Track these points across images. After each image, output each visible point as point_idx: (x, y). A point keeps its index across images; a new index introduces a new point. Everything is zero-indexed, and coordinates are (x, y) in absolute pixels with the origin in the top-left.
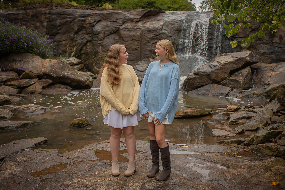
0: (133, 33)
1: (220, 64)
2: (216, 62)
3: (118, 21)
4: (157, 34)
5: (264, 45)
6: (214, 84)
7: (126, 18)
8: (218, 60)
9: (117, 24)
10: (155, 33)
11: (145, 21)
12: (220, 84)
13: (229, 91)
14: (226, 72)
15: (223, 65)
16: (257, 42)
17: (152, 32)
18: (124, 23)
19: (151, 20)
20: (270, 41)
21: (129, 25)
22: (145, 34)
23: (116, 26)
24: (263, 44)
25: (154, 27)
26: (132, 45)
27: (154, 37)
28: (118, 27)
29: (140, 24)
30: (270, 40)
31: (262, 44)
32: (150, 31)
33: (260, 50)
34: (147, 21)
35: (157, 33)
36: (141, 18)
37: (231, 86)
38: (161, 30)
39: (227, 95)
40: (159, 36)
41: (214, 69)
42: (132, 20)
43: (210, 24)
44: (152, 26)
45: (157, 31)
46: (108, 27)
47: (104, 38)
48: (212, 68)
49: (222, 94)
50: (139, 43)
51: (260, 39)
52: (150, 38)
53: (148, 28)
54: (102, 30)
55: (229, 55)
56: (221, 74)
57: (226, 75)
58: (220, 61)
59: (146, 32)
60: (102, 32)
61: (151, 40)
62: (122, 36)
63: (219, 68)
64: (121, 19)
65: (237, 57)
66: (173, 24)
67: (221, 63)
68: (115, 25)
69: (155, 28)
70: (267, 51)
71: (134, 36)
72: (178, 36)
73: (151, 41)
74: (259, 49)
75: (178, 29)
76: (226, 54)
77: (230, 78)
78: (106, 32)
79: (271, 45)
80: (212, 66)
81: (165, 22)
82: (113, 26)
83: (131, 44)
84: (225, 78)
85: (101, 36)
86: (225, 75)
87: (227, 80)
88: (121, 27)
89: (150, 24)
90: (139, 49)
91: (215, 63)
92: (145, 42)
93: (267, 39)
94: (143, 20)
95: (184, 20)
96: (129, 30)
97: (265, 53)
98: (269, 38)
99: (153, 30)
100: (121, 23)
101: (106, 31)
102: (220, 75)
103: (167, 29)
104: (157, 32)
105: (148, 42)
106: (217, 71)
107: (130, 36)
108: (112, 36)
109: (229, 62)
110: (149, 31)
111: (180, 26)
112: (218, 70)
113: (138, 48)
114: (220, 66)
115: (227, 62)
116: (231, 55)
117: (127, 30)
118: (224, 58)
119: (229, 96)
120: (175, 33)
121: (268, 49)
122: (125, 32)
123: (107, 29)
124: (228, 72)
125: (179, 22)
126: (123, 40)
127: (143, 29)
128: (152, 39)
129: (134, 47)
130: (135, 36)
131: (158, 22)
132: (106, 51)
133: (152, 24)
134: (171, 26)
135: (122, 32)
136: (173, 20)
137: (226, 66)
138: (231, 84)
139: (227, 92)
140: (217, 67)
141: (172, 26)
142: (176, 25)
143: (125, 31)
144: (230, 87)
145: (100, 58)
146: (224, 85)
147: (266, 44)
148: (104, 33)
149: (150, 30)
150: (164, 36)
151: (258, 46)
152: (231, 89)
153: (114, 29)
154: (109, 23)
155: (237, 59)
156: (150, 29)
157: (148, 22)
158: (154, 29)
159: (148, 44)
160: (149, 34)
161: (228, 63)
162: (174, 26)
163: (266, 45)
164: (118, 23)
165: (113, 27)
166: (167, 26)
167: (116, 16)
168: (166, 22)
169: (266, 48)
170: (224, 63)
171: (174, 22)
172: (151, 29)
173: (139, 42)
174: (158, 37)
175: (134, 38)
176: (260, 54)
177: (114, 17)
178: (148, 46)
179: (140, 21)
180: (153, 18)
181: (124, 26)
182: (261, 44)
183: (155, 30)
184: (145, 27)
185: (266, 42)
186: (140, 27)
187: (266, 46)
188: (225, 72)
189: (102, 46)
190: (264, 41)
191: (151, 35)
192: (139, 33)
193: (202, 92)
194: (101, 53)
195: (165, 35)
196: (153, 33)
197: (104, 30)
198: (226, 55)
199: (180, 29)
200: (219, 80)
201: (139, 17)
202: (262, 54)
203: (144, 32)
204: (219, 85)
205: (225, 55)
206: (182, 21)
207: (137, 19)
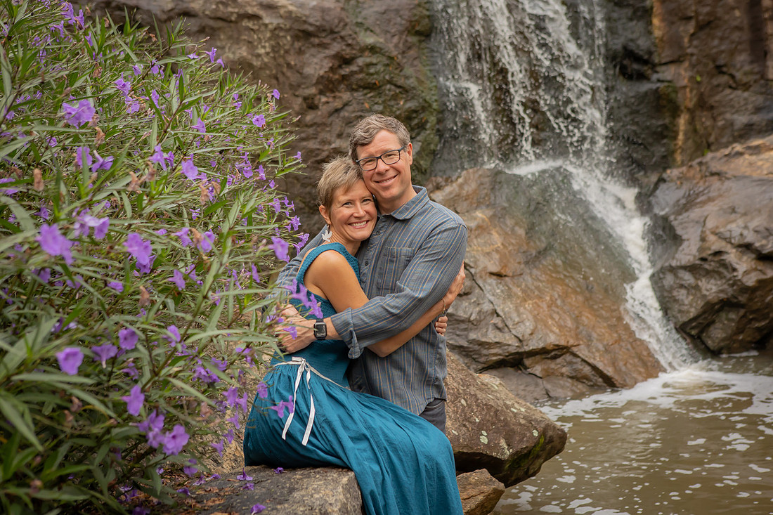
5: (739, 92)
16: (715, 82)
17: (316, 41)
20: (757, 73)
24: (735, 89)
30: (756, 70)
31: (730, 87)
32: (307, 35)
33: (728, 116)
35: (348, 50)
40: (354, 68)
45: (343, 33)
51: (725, 69)
59: (289, 38)
69: (327, 18)
70: (755, 118)
72: (422, 60)
74: (722, 109)
75: (418, 22)
79: (763, 90)
93: (747, 68)
96: (202, 31)
97: (752, 125)
98: (752, 62)
99: (321, 29)
104: (342, 38)
110: (303, 33)
111: (427, 2)
120: (409, 48)
121: (758, 110)
127: (270, 19)
147: (746, 87)
149: (311, 29)
150: (379, 68)
151: (717, 98)
156: (305, 22)
158: (323, 19)
163: (744, 91)
169: (750, 107)
172: (311, 20)
174: (353, 73)
176: (736, 134)
178: (311, 131)
182: (728, 91)
185: (745, 79)
187: (746, 94)
190: (738, 75)
195: (385, 61)
202: (743, 132)
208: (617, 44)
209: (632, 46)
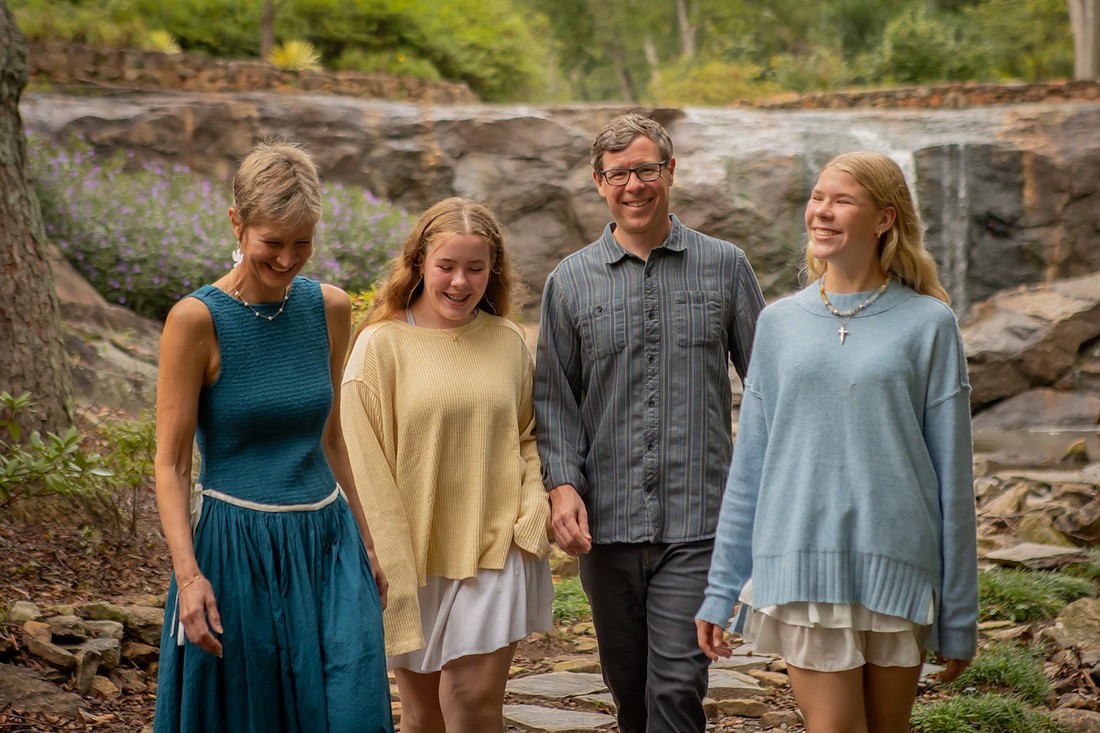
1: (1045, 325)
3: (547, 157)
4: (719, 213)
6: (1041, 389)
9: (549, 172)
14: (1068, 348)
15: (1057, 328)
23: (542, 180)
28: (555, 183)
41: (1031, 341)
46: (511, 183)
48: (1025, 337)
56: (1056, 357)
62: (583, 222)
63: (1049, 337)
64: (556, 148)
65: (1091, 300)
66: (766, 174)
77: (1083, 367)
82: (531, 180)
84: (1066, 370)
86: (1066, 360)
87: (1074, 375)
101: (504, 201)
102: (1052, 359)
106: (1042, 348)
114: (1048, 330)
122: (590, 208)
123: (508, 191)
124: (1074, 349)
140: (1041, 335)
141: (763, 182)
142: (782, 176)
150: (746, 224)
155: (1092, 304)
165: (532, 182)
166: (743, 181)
167: (530, 134)
170: (1058, 319)
171: (763, 166)
177: (521, 140)
193: (1014, 418)
195: (752, 220)
196: (699, 209)
197: (497, 195)
198: (1036, 290)
199: (799, 194)
208: (981, 209)
209: (995, 212)
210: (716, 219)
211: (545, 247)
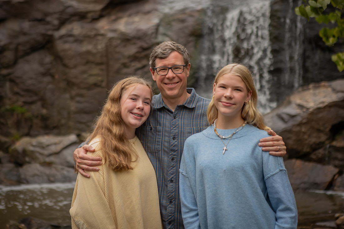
0: (86, 47)
1: (304, 112)
2: (294, 105)
3: (49, 19)
4: (145, 45)
6: (294, 161)
7: (70, 10)
8: (299, 101)
9: (48, 27)
10: (140, 43)
11: (113, 17)
12: (310, 160)
13: (334, 176)
14: (322, 128)
15: (312, 113)
17: (132, 42)
18: (63, 23)
19: (128, 13)
21: (76, 28)
22: (116, 47)
23: (43, 31)
25: (138, 30)
26: (85, 76)
27: (138, 55)
28: (50, 33)
29: (103, 25)
32: (128, 40)
34: (120, 15)
36: (103, 9)
37: (337, 162)
38: (154, 36)
39: (330, 186)
41: (290, 124)
42: (81, 16)
43: (273, 16)
44: (133, 27)
46: (25, 34)
47: (15, 62)
48: (286, 120)
49: (316, 185)
50: (102, 70)
52: (129, 57)
53: (123, 34)
54: (11, 43)
55: (324, 86)
56: (309, 136)
57: (323, 138)
58: (304, 104)
59: (119, 42)
60: (12, 47)
61: (131, 61)
62: (61, 54)
63: (305, 121)
64: (55, 13)
66: (183, 21)
67: (308, 109)
68: (41, 29)
69: (139, 33)
71: (88, 52)
72: (195, 47)
73: (133, 64)
75: (195, 32)
76: (317, 85)
77: (335, 143)
78: (21, 48)
80: (285, 116)
81: (161, 15)
83: (84, 72)
84: (320, 145)
85: (9, 56)
86: (320, 137)
87: (325, 149)
88: (57, 34)
89: (127, 24)
90: (104, 84)
91: (292, 110)
92: (117, 66)
94: (109, 14)
95: (208, 8)
96: (76, 41)
99: (134, 37)
100: (56, 22)
101: (19, 44)
102: (306, 137)
103: (169, 33)
104: (144, 40)
105: (125, 66)
106: (297, 129)
107: (81, 54)
108: (36, 56)
109: (326, 104)
110: (126, 39)
111: (201, 23)
112: (300, 124)
113: (102, 81)
114: (305, 115)
115: (321, 105)
116: (330, 86)
117: (71, 39)
118: (314, 95)
119: (335, 188)
120: (190, 42)
122: (67, 46)
123: (22, 39)
124: (328, 130)
125: (196, 15)
126: (65, 65)
127: (110, 35)
128: (135, 58)
129: (92, 80)
130: (94, 55)
131: (147, 17)
132: (22, 93)
133: (133, 23)
134: (177, 26)
135: (61, 46)
136: (183, 11)
137: (320, 115)
138: (336, 158)
139: (329, 179)
140: (299, 119)
141: (181, 26)
142: (191, 22)
143: (66, 42)
144: (336, 166)
145: (7, 110)
146: (321, 161)
148: (16, 50)
149: (129, 37)
152: (336, 170)
153: (40, 38)
154: (26, 25)
156: (127, 35)
157: (121, 18)
158: (137, 34)
159: (125, 70)
160: (125, 46)
161: (325, 107)
162: (185, 24)
164: (48, 23)
166: (169, 25)
168: (166, 16)
170: (315, 107)
171: (182, 16)
172: (131, 35)
173: (103, 67)
175: (90, 58)
179: (101, 17)
180: (134, 9)
181: (63, 31)
183: (140, 36)
184: (114, 31)
186: (102, 32)
188: (319, 131)
189: (12, 81)
191: (132, 50)
192: (101, 46)
194: (10, 99)
196: (134, 44)
198: (319, 87)
199: (199, 32)
200: (306, 149)
201: (98, 7)
203: (115, 43)
204: (307, 164)
205: (316, 88)
206: (203, 11)
207: (95, 12)
210: (145, 49)
211: (42, 70)
